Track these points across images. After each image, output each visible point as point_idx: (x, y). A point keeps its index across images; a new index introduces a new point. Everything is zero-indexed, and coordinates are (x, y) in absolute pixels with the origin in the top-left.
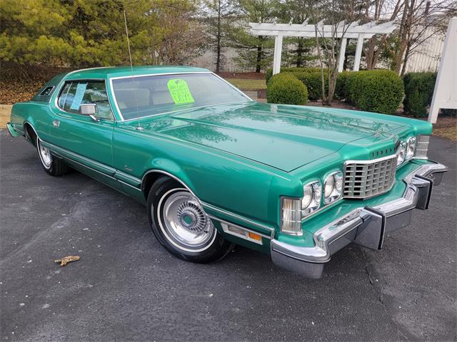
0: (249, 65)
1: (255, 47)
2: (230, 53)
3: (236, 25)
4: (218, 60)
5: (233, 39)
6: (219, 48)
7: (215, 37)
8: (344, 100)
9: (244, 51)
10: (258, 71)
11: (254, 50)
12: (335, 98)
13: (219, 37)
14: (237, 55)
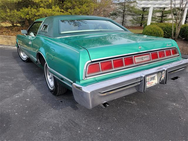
0: (137, 23)
1: (140, 15)
2: (129, 18)
3: (132, 5)
4: (123, 21)
5: (131, 11)
6: (124, 16)
7: (122, 11)
8: (184, 39)
9: (135, 17)
10: (141, 26)
11: (140, 16)
12: (178, 38)
13: (124, 11)
14: (132, 19)
